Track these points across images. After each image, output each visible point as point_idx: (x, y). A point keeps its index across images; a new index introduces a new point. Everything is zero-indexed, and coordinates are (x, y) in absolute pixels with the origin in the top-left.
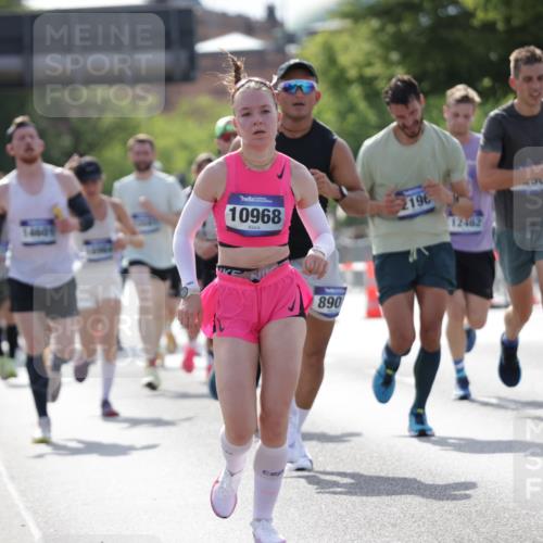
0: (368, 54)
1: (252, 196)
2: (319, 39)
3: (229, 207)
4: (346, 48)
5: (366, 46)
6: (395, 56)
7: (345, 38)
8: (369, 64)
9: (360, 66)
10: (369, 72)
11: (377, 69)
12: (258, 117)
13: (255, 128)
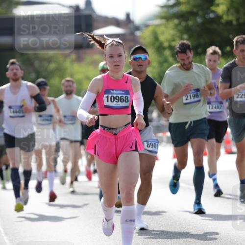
12: (116, 59)
13: (115, 64)
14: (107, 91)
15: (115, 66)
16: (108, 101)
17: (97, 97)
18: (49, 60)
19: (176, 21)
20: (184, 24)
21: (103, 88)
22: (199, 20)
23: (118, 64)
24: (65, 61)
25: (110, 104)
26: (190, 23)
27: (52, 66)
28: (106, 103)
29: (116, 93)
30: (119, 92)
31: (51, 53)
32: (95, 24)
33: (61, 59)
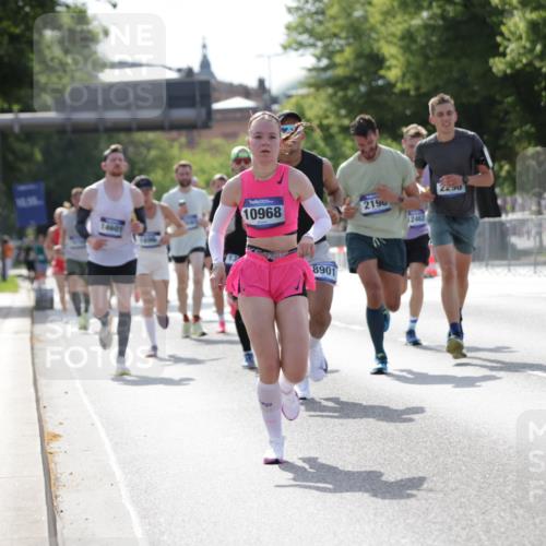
0: (326, 110)
1: (258, 199)
2: (293, 100)
3: (244, 209)
4: (311, 106)
5: (324, 105)
6: (343, 112)
7: (311, 100)
8: (327, 117)
9: (321, 119)
10: (325, 122)
11: (331, 120)
12: (266, 141)
13: (263, 148)
16: (247, 217)
23: (268, 149)
30: (263, 201)
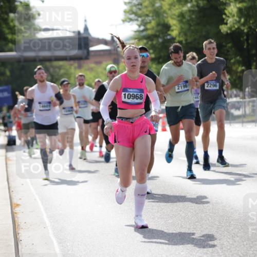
12: (133, 60)
13: (132, 64)
14: (125, 90)
15: (133, 66)
16: (125, 98)
17: (116, 94)
18: (60, 68)
19: (145, 41)
20: (150, 43)
21: (122, 87)
22: (160, 40)
23: (135, 64)
24: (70, 68)
25: (126, 100)
26: (155, 42)
27: (62, 71)
28: (123, 99)
29: (132, 92)
30: (135, 90)
31: (61, 63)
32: (91, 43)
33: (68, 67)
